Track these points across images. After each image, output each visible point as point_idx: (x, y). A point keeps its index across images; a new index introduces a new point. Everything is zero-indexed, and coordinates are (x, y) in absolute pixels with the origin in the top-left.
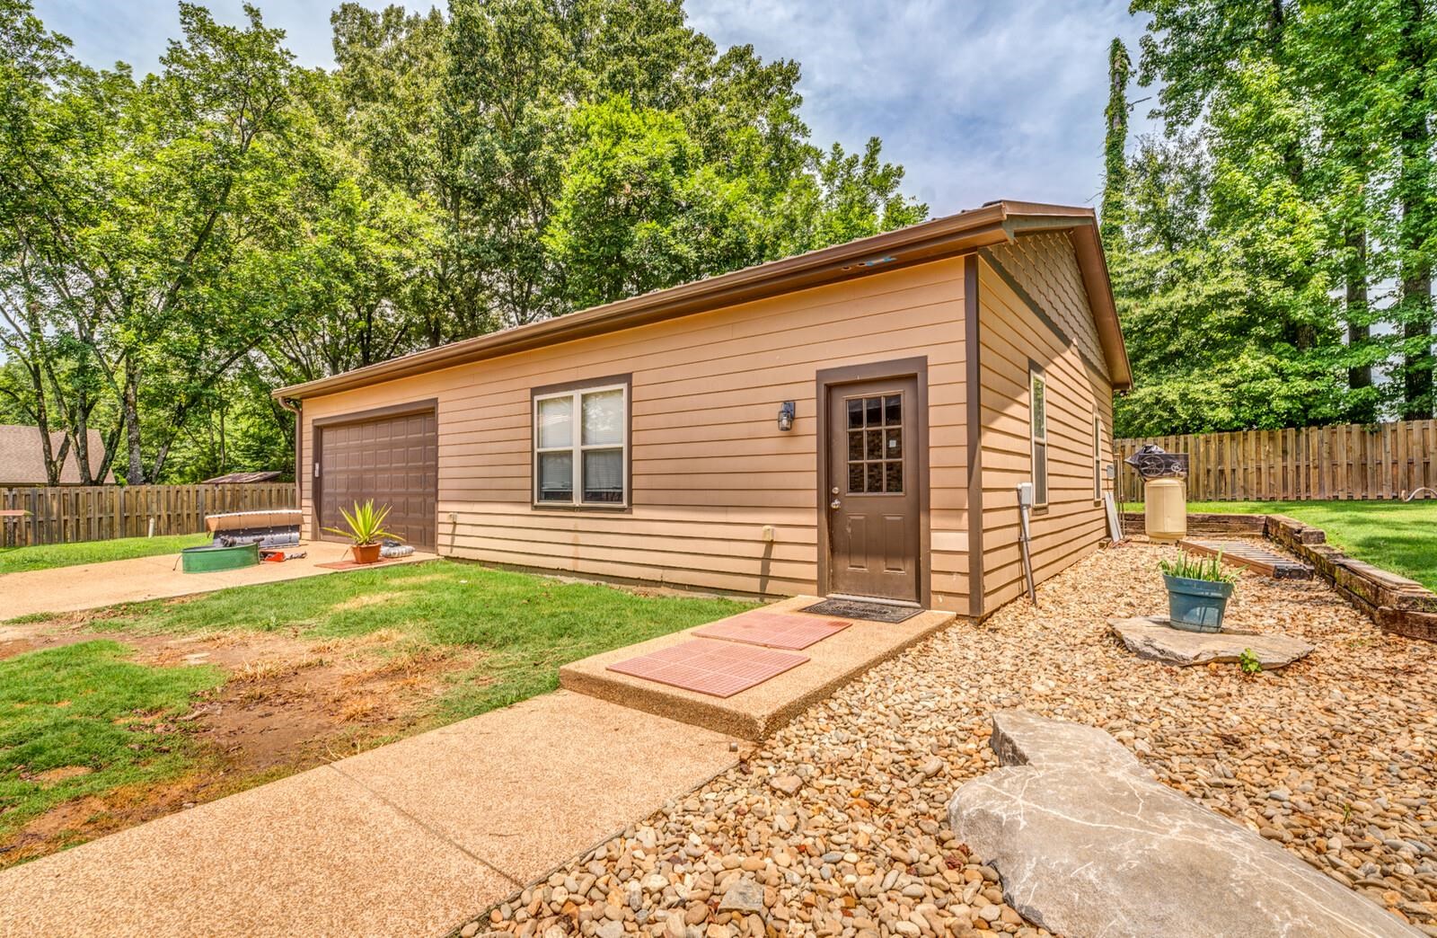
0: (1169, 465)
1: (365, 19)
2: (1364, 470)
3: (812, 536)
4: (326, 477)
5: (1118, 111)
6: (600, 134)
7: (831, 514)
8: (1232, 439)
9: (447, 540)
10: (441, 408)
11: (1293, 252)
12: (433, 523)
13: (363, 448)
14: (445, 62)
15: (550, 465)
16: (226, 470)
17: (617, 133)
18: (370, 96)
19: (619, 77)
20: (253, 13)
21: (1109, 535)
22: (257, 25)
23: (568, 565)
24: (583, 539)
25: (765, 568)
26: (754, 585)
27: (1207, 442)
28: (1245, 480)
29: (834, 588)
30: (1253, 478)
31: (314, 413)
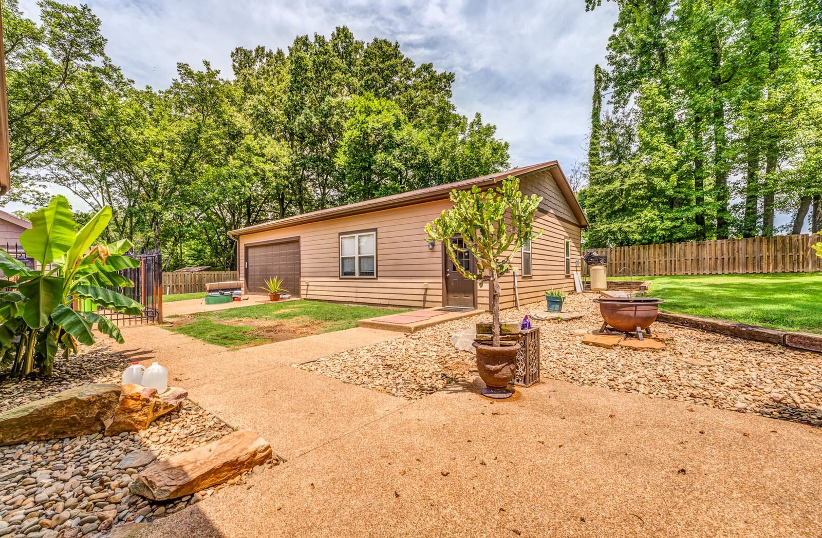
0: (599, 260)
1: (246, 54)
2: (698, 261)
3: (440, 286)
4: (250, 268)
5: (597, 98)
6: (360, 112)
7: (447, 279)
8: (644, 248)
9: (305, 292)
10: (301, 240)
11: (666, 166)
12: (299, 286)
13: (267, 256)
14: (289, 78)
15: (346, 262)
16: (183, 266)
17: (368, 111)
18: (253, 92)
19: (370, 82)
20: (207, 64)
21: (575, 290)
22: (208, 69)
23: (354, 300)
24: (359, 290)
25: (425, 298)
26: (421, 304)
27: (633, 250)
28: (649, 267)
29: (448, 304)
30: (652, 265)
31: (244, 242)
